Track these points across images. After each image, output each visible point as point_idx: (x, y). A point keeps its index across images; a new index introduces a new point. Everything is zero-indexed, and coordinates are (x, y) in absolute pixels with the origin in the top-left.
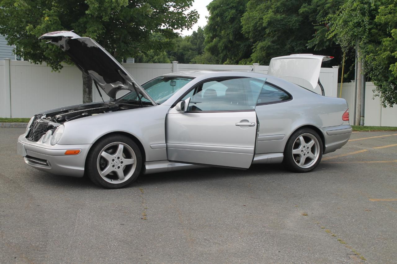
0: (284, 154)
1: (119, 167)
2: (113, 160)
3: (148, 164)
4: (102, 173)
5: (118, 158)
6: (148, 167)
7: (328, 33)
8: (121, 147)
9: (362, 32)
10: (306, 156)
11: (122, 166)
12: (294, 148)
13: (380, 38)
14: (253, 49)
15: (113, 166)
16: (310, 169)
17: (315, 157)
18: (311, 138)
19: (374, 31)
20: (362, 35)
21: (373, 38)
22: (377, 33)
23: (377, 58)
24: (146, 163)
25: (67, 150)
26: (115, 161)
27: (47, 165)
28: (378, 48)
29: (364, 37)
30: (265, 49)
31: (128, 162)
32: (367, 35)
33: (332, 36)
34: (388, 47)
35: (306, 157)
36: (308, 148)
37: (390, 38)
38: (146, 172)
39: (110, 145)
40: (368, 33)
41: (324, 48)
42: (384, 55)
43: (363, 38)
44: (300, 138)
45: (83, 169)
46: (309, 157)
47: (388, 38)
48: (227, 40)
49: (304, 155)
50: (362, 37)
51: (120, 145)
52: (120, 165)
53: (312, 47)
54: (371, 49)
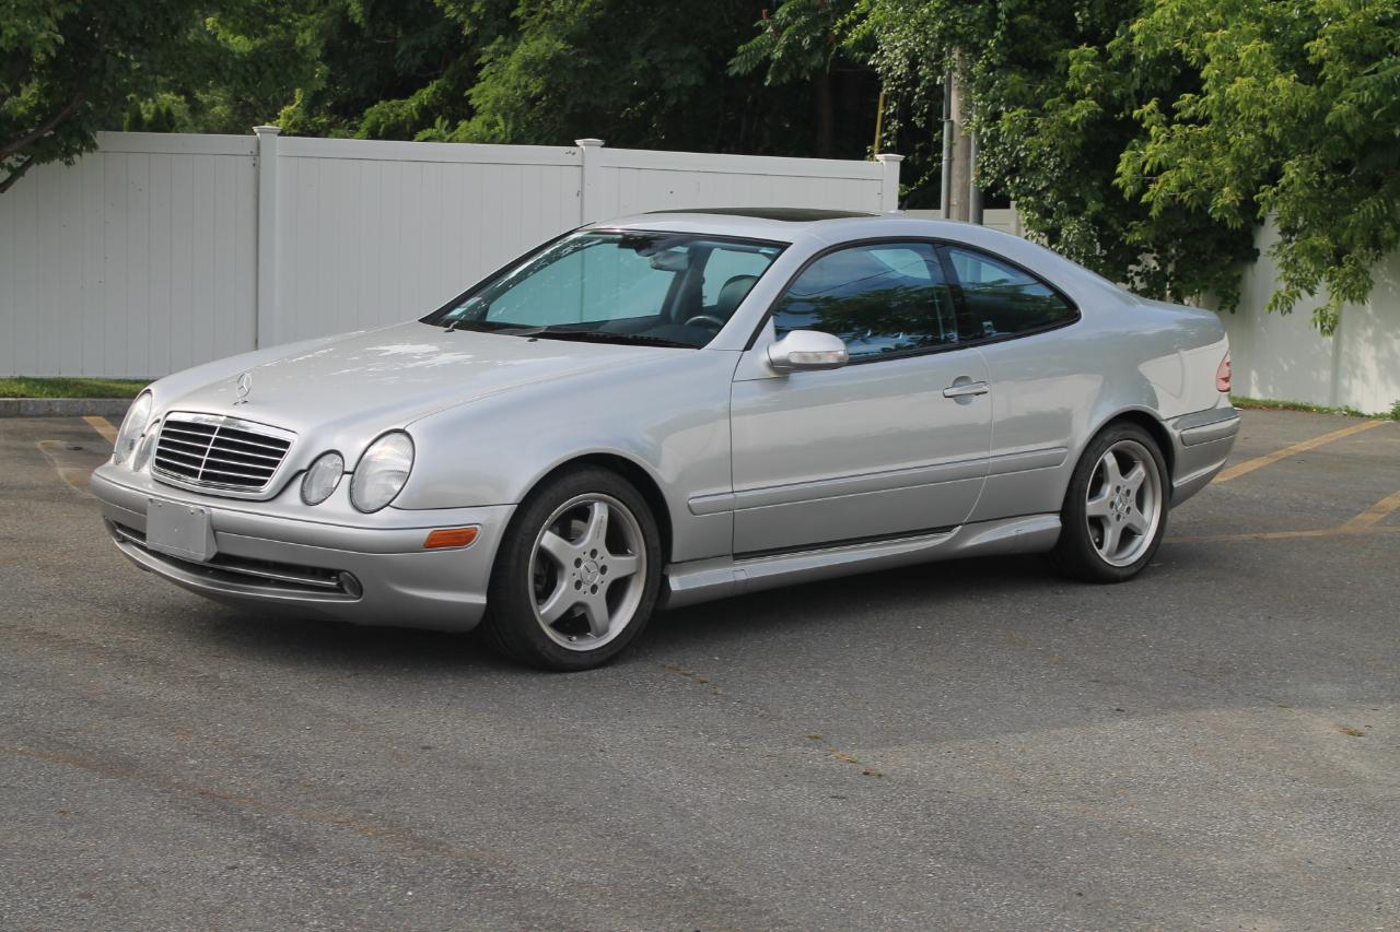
0: (1062, 519)
1: (594, 589)
2: (578, 563)
3: (678, 572)
4: (542, 612)
5: (594, 553)
6: (676, 583)
7: (843, 18)
8: (600, 513)
9: (980, 24)
10: (1123, 523)
11: (604, 583)
12: (1091, 497)
13: (1047, 47)
14: (481, 66)
15: (578, 584)
16: (1134, 570)
17: (1147, 526)
18: (1135, 456)
19: (1025, 21)
20: (982, 35)
21: (1019, 47)
22: (1036, 30)
23: (1040, 126)
24: (671, 567)
25: (432, 530)
26: (582, 566)
27: (340, 589)
28: (1042, 86)
29: (991, 43)
30: (540, 68)
31: (619, 565)
32: (1001, 38)
33: (860, 36)
34: (1086, 81)
35: (1124, 525)
36: (1128, 492)
37: (1089, 46)
38: (672, 602)
39: (570, 504)
40: (1004, 28)
41: (802, 76)
42: (1072, 115)
43: (986, 46)
44: (1106, 458)
45: (482, 600)
46: (1130, 524)
47: (1083, 47)
48: (334, 20)
49: (1118, 517)
50: (984, 41)
51: (596, 505)
52: (598, 578)
53: (755, 70)
54: (1017, 89)
